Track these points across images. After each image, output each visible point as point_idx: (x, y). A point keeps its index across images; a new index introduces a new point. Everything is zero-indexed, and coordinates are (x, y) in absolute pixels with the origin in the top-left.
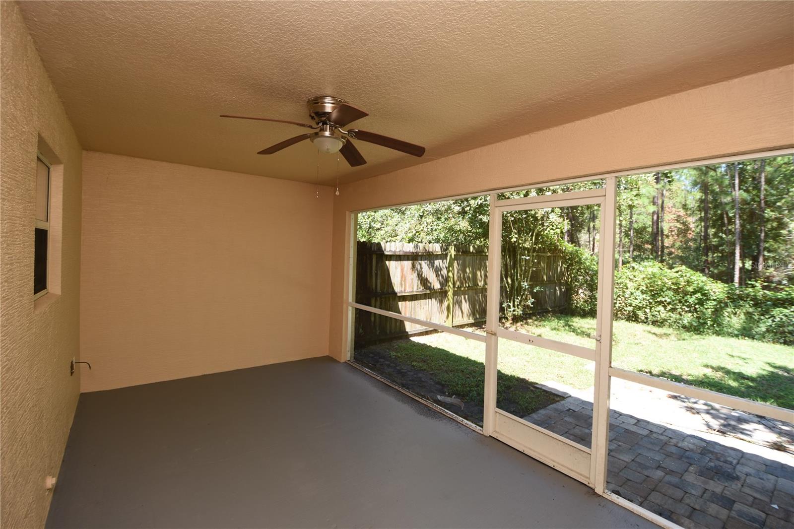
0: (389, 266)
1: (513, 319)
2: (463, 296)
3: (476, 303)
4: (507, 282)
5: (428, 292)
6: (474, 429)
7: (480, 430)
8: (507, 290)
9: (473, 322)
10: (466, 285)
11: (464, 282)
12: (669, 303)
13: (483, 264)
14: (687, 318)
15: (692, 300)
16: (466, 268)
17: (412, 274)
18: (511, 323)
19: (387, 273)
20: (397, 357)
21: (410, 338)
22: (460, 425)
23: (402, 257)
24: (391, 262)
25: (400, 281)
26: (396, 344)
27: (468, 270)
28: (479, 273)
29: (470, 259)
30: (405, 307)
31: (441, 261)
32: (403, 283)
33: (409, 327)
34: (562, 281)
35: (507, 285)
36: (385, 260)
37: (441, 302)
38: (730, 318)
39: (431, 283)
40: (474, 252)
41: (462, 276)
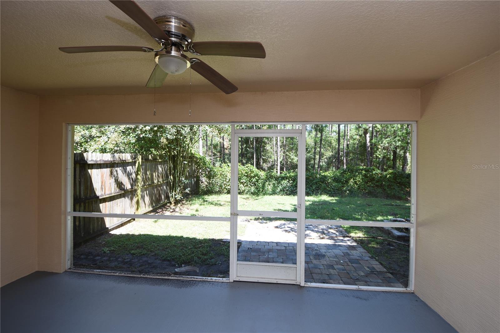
0: (91, 173)
1: (175, 203)
2: (145, 192)
3: (153, 195)
4: (171, 179)
5: (123, 192)
6: (222, 281)
7: (227, 280)
8: (171, 184)
9: (152, 209)
10: (147, 184)
11: (146, 181)
12: (245, 183)
13: (157, 168)
14: (253, 189)
15: (254, 180)
16: (147, 171)
17: (110, 179)
18: (174, 206)
19: (89, 180)
20: (112, 252)
21: (110, 232)
22: (211, 283)
23: (102, 166)
24: (93, 170)
25: (100, 186)
26: (101, 240)
27: (148, 173)
28: (154, 174)
29: (149, 165)
30: (105, 207)
31: (131, 167)
32: (103, 187)
33: (109, 223)
34: (195, 175)
35: (171, 181)
36: (87, 168)
37: (132, 199)
38: (268, 187)
39: (125, 186)
40: (152, 159)
41: (145, 177)
